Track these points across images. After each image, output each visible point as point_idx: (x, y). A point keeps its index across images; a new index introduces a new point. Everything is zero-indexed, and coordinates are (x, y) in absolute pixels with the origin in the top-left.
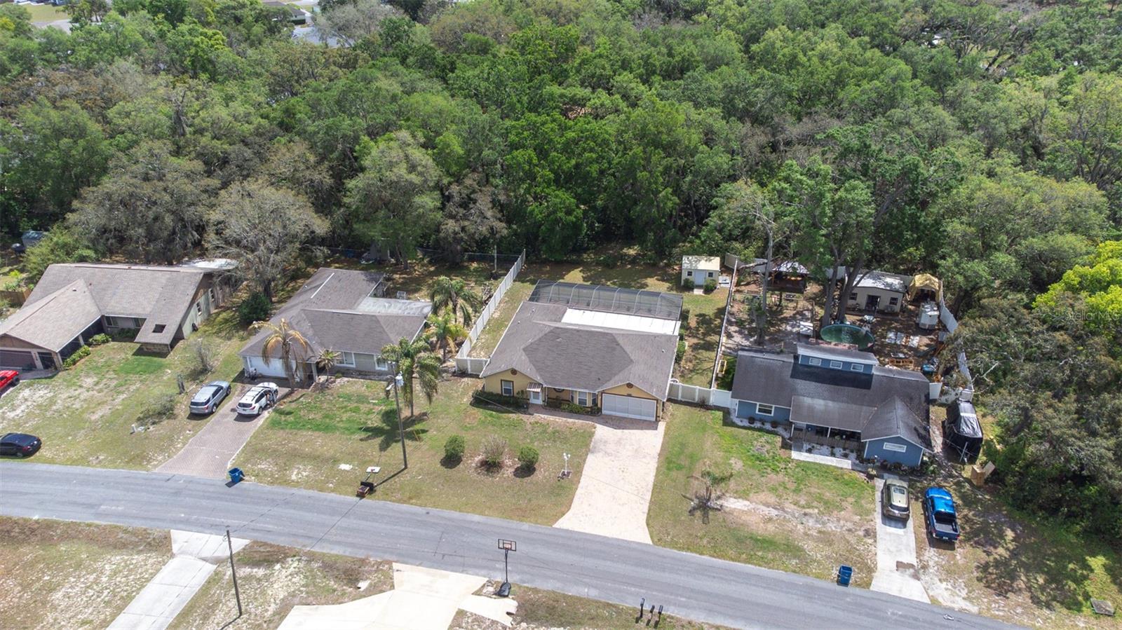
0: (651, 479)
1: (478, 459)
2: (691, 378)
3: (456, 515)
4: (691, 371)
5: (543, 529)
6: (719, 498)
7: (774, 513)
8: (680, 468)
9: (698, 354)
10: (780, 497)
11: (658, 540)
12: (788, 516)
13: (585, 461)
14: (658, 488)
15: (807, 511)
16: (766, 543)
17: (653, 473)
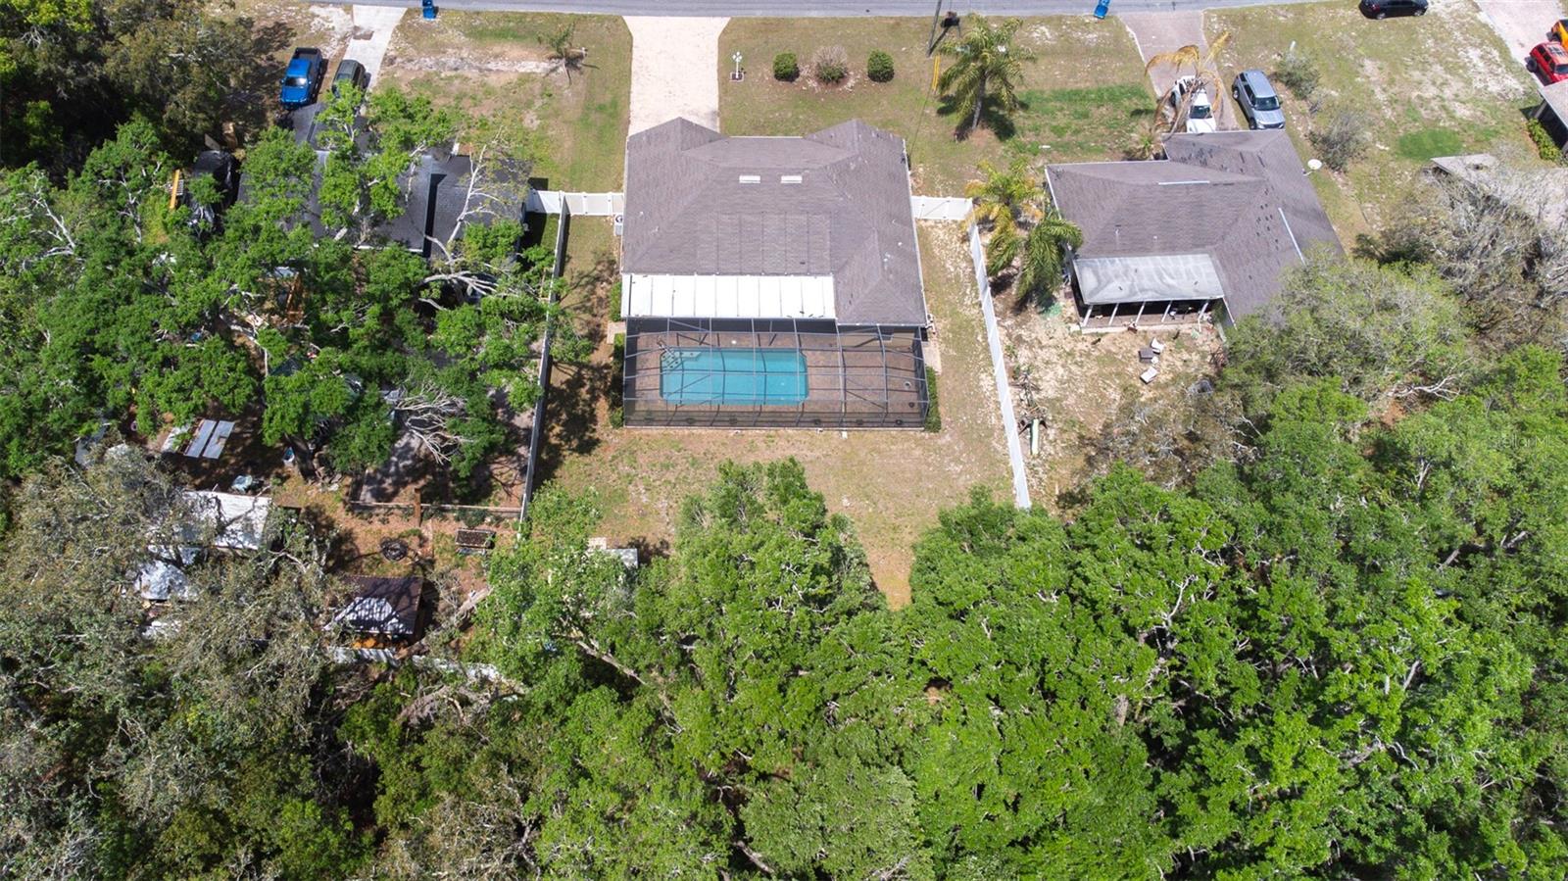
0: (635, 88)
1: (851, 83)
2: (599, 263)
3: (839, 14)
4: (597, 279)
5: (739, 14)
6: (554, 70)
7: (492, 66)
8: (601, 108)
9: (588, 323)
10: (484, 85)
11: (618, 23)
12: (477, 64)
13: (720, 99)
14: (625, 77)
15: (453, 73)
16: (501, 35)
17: (634, 96)
